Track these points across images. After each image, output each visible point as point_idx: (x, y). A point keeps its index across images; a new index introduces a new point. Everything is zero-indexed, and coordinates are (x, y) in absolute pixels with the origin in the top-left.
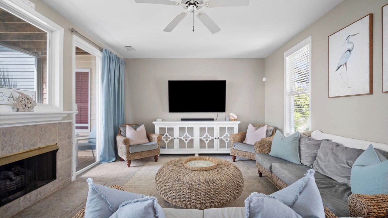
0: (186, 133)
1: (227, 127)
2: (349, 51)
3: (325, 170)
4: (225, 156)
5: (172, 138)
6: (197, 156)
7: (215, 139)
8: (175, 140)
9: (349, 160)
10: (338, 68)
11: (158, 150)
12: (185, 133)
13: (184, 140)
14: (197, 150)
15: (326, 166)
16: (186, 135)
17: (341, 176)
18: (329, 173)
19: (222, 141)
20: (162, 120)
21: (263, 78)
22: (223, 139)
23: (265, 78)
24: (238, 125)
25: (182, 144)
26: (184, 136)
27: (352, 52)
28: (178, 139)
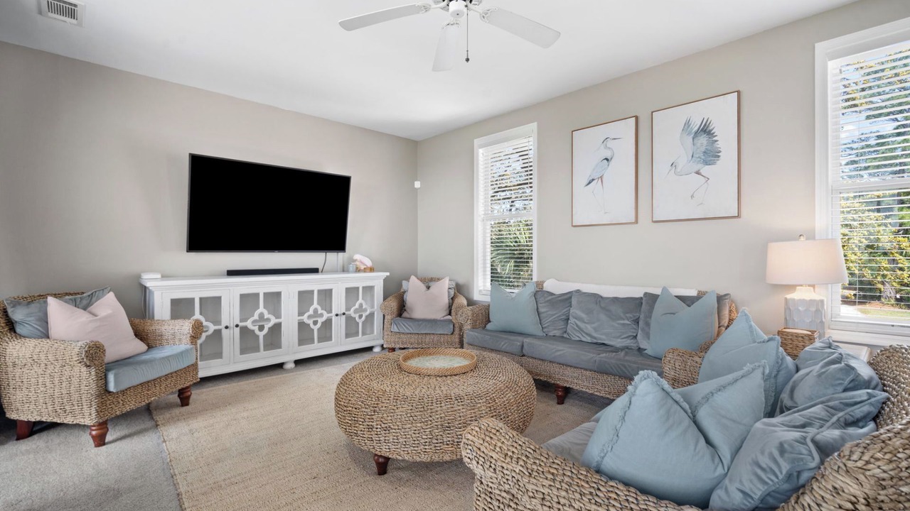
0: (261, 309)
1: (360, 285)
2: (607, 159)
3: (595, 335)
4: (355, 355)
5: (217, 327)
6: (291, 366)
7: (334, 319)
8: (225, 332)
9: (627, 313)
10: (590, 183)
11: (194, 367)
12: (259, 308)
13: (256, 329)
14: (290, 351)
15: (595, 329)
16: (261, 315)
17: (623, 337)
18: (604, 337)
19: (350, 321)
20: (163, 277)
21: (416, 182)
22: (353, 315)
23: (419, 182)
24: (384, 280)
25: (248, 340)
26: (256, 317)
27: (612, 163)
28: (237, 330)
